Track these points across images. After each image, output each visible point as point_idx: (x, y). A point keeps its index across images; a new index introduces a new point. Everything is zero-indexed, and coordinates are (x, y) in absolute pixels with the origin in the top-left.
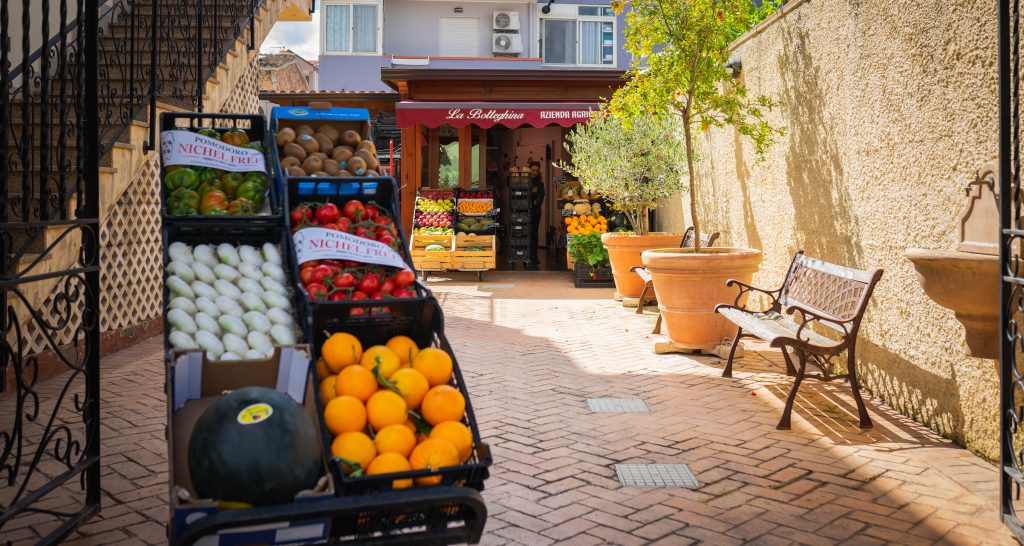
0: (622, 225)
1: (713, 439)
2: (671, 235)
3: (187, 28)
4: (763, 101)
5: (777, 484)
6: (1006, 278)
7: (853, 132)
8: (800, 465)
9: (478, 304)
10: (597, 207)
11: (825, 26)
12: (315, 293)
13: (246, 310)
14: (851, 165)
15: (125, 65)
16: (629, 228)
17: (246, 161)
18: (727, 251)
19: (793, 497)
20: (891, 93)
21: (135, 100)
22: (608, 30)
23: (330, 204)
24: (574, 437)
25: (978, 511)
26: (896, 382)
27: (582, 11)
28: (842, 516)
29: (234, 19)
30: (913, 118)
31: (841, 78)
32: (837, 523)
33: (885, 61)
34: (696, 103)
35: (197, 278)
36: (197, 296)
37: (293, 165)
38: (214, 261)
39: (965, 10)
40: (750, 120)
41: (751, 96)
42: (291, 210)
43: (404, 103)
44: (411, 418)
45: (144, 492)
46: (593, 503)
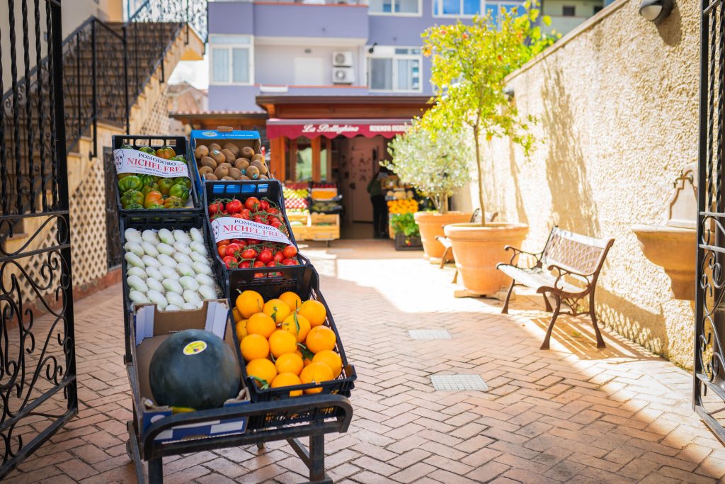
0: (428, 207)
1: (497, 357)
2: (463, 214)
3: (117, 68)
4: (530, 118)
5: (542, 387)
6: (701, 246)
7: (594, 141)
8: (556, 374)
9: (326, 264)
10: (410, 194)
11: (576, 66)
12: (229, 263)
13: (181, 275)
14: (593, 166)
15: (74, 95)
16: (433, 208)
17: (175, 170)
18: (504, 225)
19: (552, 396)
20: (622, 114)
21: (82, 122)
22: (415, 65)
23: (236, 200)
24: (401, 357)
25: (678, 403)
26: (622, 316)
27: (398, 52)
28: (586, 409)
29: (149, 60)
30: (637, 132)
31: (586, 103)
32: (583, 413)
33: (618, 92)
34: (483, 120)
35: (146, 254)
36: (146, 266)
37: (208, 172)
38: (157, 241)
39: (676, 55)
40: (520, 133)
41: (521, 116)
42: (209, 204)
43: (272, 121)
44: (299, 348)
45: (106, 400)
46: (417, 402)
